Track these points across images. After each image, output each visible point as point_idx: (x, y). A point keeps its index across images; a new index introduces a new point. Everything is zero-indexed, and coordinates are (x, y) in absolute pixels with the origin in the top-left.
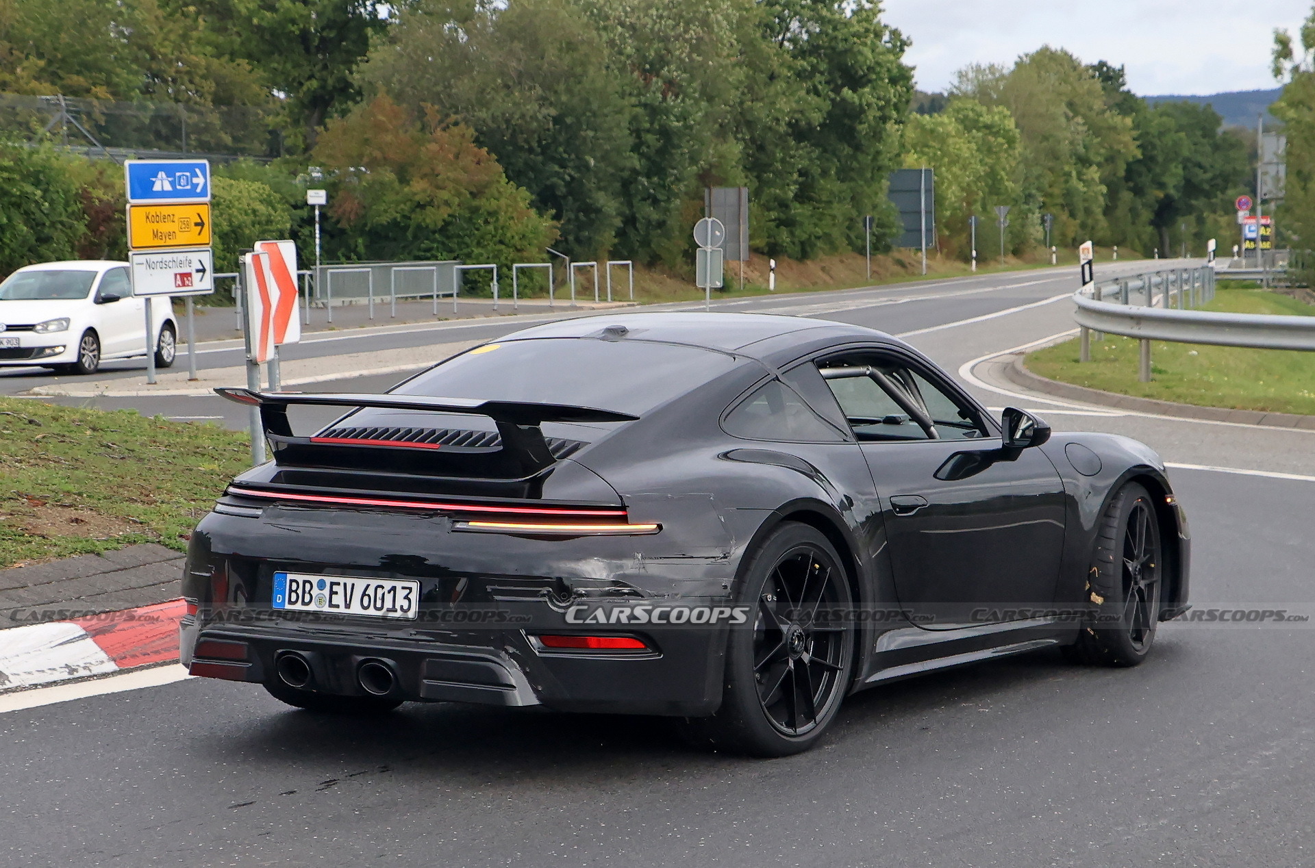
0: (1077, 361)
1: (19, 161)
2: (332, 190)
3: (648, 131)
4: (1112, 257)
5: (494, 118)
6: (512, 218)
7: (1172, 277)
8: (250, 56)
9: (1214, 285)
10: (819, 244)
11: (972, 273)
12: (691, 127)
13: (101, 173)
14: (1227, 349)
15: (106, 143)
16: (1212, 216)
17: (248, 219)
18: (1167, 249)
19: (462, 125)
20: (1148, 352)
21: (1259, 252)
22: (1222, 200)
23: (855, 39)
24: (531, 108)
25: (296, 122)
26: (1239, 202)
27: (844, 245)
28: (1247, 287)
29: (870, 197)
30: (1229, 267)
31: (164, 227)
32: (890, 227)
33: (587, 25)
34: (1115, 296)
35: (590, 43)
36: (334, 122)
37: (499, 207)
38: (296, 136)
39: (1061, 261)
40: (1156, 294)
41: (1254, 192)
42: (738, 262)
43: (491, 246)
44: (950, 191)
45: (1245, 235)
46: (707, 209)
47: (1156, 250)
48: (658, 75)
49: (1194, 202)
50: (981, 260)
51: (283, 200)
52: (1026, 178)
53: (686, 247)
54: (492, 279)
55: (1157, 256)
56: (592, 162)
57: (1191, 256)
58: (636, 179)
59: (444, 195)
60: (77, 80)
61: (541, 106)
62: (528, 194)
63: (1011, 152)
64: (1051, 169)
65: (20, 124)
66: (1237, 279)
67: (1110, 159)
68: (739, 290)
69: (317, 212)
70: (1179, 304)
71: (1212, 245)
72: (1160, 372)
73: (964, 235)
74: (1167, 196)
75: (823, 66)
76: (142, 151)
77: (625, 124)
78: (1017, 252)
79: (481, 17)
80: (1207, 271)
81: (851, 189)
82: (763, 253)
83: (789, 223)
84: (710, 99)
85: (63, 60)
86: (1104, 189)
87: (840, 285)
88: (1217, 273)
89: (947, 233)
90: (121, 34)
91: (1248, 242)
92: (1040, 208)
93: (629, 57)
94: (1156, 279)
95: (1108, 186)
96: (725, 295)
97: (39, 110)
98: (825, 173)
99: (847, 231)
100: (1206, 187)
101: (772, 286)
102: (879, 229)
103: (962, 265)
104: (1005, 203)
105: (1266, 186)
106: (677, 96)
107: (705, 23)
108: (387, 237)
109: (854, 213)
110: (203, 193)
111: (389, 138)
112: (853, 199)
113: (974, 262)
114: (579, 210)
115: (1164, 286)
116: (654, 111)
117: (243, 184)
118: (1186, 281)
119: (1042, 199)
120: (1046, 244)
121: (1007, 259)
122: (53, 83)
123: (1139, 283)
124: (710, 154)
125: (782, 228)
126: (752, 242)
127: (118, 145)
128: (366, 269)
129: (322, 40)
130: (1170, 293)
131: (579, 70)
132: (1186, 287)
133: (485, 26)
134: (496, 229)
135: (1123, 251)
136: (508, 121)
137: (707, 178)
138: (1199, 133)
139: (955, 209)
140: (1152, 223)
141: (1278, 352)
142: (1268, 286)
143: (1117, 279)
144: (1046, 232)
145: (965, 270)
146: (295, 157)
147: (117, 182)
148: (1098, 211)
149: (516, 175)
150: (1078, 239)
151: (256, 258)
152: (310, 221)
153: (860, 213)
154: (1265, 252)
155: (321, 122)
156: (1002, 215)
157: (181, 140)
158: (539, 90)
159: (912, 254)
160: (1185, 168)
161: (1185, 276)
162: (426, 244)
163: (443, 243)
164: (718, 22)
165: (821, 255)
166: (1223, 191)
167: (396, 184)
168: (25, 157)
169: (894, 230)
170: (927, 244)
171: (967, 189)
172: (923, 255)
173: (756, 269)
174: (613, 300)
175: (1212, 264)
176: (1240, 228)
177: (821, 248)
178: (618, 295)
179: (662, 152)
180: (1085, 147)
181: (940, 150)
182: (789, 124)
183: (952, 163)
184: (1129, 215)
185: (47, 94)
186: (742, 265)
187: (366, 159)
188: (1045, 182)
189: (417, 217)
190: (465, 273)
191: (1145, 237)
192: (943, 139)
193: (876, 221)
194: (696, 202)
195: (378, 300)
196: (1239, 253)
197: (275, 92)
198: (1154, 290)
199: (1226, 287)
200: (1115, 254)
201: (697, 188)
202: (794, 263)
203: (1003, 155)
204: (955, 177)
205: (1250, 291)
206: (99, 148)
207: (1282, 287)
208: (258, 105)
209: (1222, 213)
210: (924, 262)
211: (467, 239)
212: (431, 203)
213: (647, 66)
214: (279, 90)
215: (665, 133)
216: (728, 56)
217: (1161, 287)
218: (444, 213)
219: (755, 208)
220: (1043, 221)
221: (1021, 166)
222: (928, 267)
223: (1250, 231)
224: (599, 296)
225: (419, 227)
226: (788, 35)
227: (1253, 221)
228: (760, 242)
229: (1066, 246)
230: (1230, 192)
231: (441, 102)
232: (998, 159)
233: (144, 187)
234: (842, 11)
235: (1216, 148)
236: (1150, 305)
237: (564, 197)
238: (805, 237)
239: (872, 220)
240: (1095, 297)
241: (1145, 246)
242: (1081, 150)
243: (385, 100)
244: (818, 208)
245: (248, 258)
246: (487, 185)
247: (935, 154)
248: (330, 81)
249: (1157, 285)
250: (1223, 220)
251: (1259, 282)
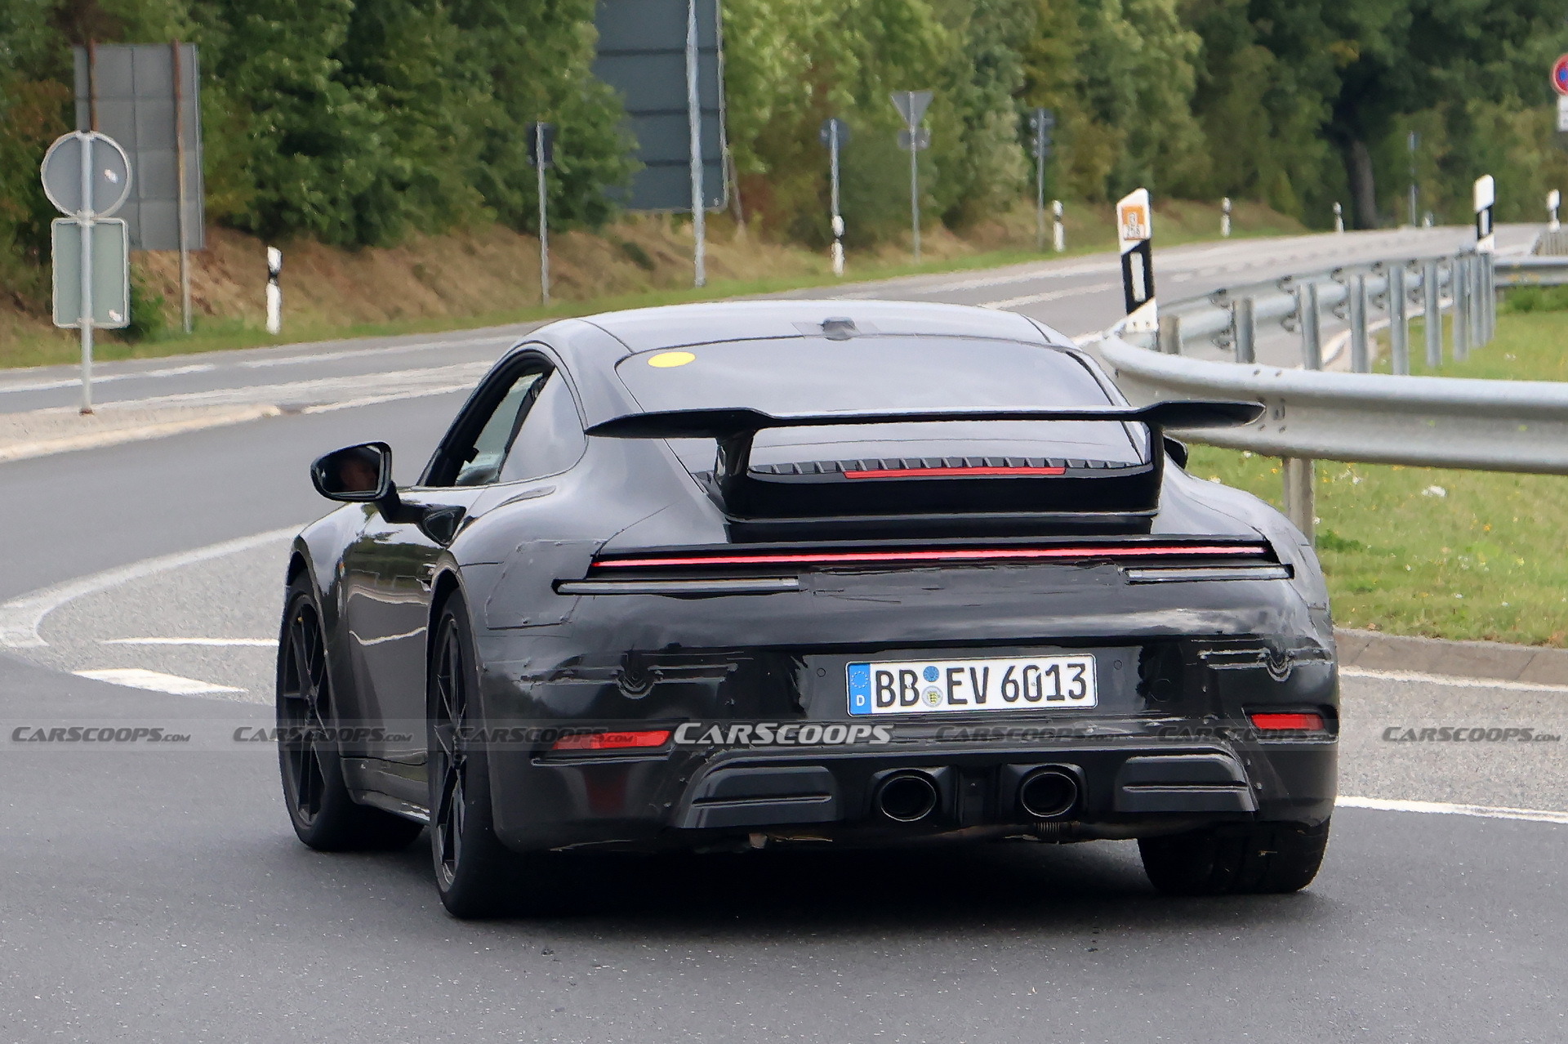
4: (1217, 226)
7: (1374, 283)
9: (1493, 304)
10: (404, 203)
11: (833, 278)
14: (1527, 479)
16: (1491, 110)
18: (1369, 209)
20: (1306, 493)
22: (1517, 65)
27: (474, 204)
29: (545, 72)
30: (1536, 251)
32: (600, 154)
34: (1219, 338)
39: (1078, 242)
40: (1336, 331)
42: (175, 256)
44: (767, 52)
46: (81, 108)
47: (1338, 208)
49: (1438, 73)
50: (855, 242)
52: (978, 15)
53: (25, 215)
55: (1340, 223)
57: (1435, 224)
66: (1556, 286)
68: (178, 336)
70: (1395, 356)
71: (1484, 191)
72: (1341, 546)
73: (810, 175)
74: (1366, 57)
78: (956, 219)
80: (1470, 263)
81: (490, 46)
82: (245, 229)
83: (318, 144)
86: (1194, 42)
88: (1503, 270)
89: (760, 167)
92: (1016, 95)
94: (1329, 291)
95: (1201, 31)
96: (139, 348)
99: (483, 165)
100: (1472, 32)
101: (273, 322)
102: (574, 161)
103: (804, 258)
104: (918, 82)
109: (498, 116)
112: (497, 76)
113: (838, 247)
115: (1354, 310)
118: (1416, 293)
119: (1020, 71)
120: (1035, 196)
121: (928, 241)
123: (1284, 302)
125: (302, 159)
126: (217, 197)
130: (1371, 327)
132: (1412, 311)
135: (1246, 211)
137: (80, 19)
139: (781, 100)
140: (1325, 131)
143: (1222, 292)
144: (1034, 162)
145: (813, 272)
148: (1177, 104)
150: (1124, 178)
153: (516, 116)
156: (913, 117)
159: (666, 230)
161: (1411, 279)
165: (411, 233)
166: (1517, 41)
169: (613, 162)
170: (707, 203)
171: (814, 45)
172: (695, 231)
173: (225, 274)
175: (1487, 244)
177: (408, 215)
184: (1264, 113)
186: (186, 264)
191: (1308, 173)
193: (563, 136)
194: (51, 84)
198: (1326, 321)
199: (1527, 308)
200: (1226, 222)
201: (52, 46)
202: (334, 258)
209: (1519, 102)
210: (700, 251)
217: (1344, 309)
220: (1026, 132)
222: (712, 263)
228: (236, 200)
229: (1091, 199)
230: (1539, 44)
236: (1316, 363)
238: (365, 181)
239: (551, 135)
240: (1163, 341)
241: (1308, 198)
244: (400, 103)
249: (1335, 307)
250: (1522, 120)
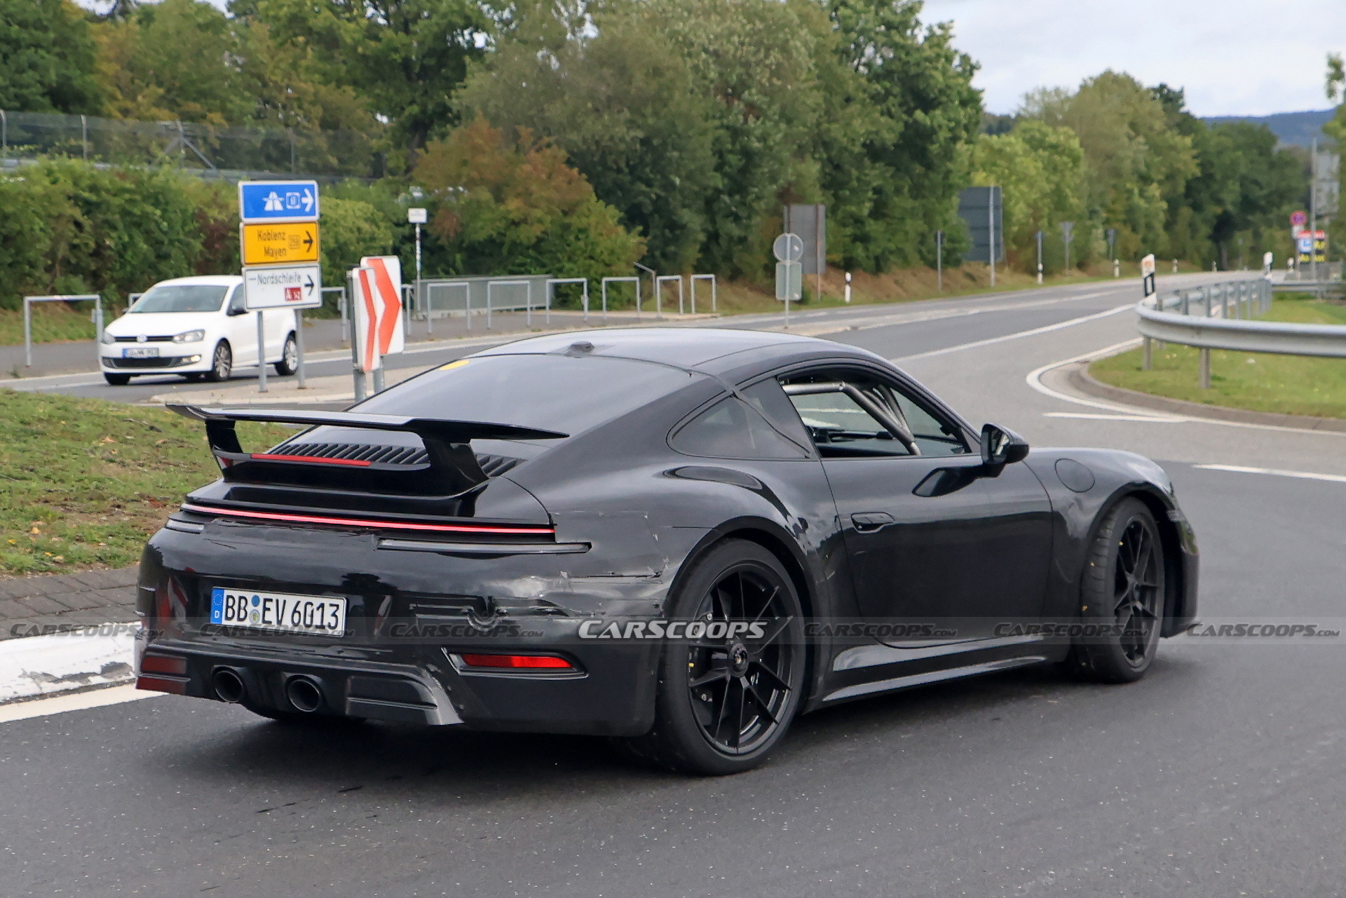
0: (1139, 369)
1: (139, 183)
2: (432, 208)
3: (731, 152)
4: (1172, 270)
5: (585, 141)
6: (601, 234)
7: (1230, 289)
8: (355, 83)
9: (1270, 297)
10: (892, 258)
12: (771, 148)
13: (216, 194)
14: (1283, 358)
15: (220, 166)
16: (1268, 231)
17: (353, 237)
18: (1225, 264)
19: (555, 147)
20: (1208, 360)
22: (1278, 215)
23: (928, 64)
24: (620, 130)
25: (398, 146)
26: (1294, 217)
27: (916, 259)
28: (1302, 298)
29: (941, 213)
30: (1286, 279)
31: (275, 245)
32: (959, 242)
33: (672, 52)
34: (1176, 307)
35: (676, 69)
36: (434, 144)
37: (589, 225)
38: (398, 158)
39: (1124, 274)
40: (1215, 305)
41: (1308, 207)
42: (815, 275)
43: (581, 261)
44: (1017, 208)
45: (1300, 249)
46: (786, 226)
47: (1214, 263)
48: (739, 99)
49: (1250, 218)
50: (1045, 273)
51: (386, 218)
52: (1090, 196)
53: (767, 261)
54: (582, 293)
55: (1215, 269)
56: (677, 181)
57: (1248, 269)
58: (719, 197)
59: (538, 213)
60: (195, 107)
61: (629, 129)
62: (617, 211)
63: (1075, 170)
64: (1114, 187)
65: (140, 149)
66: (1292, 291)
67: (1170, 177)
68: (817, 303)
69: (418, 230)
70: (1237, 314)
71: (1268, 258)
72: (1219, 379)
73: (1031, 249)
74: (1225, 213)
75: (896, 90)
76: (256, 173)
77: (708, 145)
78: (1081, 265)
79: (572, 44)
80: (1264, 283)
81: (923, 205)
82: (839, 267)
83: (864, 239)
84: (789, 122)
85: (181, 88)
86: (1164, 205)
87: (913, 297)
88: (1274, 286)
89: (1014, 247)
90: (235, 63)
91: (1303, 255)
92: (1104, 223)
93: (712, 81)
94: (1214, 291)
95: (1168, 201)
96: (803, 306)
97: (159, 135)
98: (898, 191)
99: (919, 246)
100: (1263, 203)
101: (848, 298)
102: (949, 244)
103: (1028, 278)
104: (1069, 218)
105: (1320, 202)
106: (758, 118)
107: (785, 49)
108: (483, 253)
110: (312, 213)
111: (484, 160)
112: (925, 215)
113: (1040, 276)
114: (665, 227)
115: (1223, 298)
116: (735, 133)
117: (348, 204)
119: (1105, 215)
120: (1109, 258)
121: (1071, 273)
122: (173, 110)
123: (1198, 295)
124: (789, 174)
125: (858, 244)
126: (830, 256)
127: (232, 168)
128: (464, 283)
129: (423, 67)
130: (1229, 304)
131: (665, 94)
132: (1243, 299)
133: (576, 53)
134: (586, 245)
135: (1184, 264)
136: (597, 143)
137: (787, 196)
138: (1255, 151)
139: (1022, 225)
140: (1210, 237)
141: (1331, 360)
142: (1322, 298)
143: (1177, 291)
144: (1109, 246)
145: (1031, 283)
146: (397, 178)
147: (231, 201)
148: (1158, 226)
149: (604, 194)
150: (1141, 252)
151: (363, 274)
152: (412, 238)
153: (931, 229)
154: (1320, 265)
155: (422, 144)
156: (1067, 231)
157: (290, 163)
158: (627, 114)
159: (981, 268)
160: (1241, 185)
161: (1243, 288)
162: (520, 259)
163: (536, 259)
164: (796, 48)
166: (1279, 207)
167: (493, 206)
168: (145, 178)
170: (995, 259)
171: (1034, 206)
172: (991, 268)
173: (832, 282)
174: (697, 312)
175: (1269, 277)
176: (1294, 242)
177: (894, 262)
178: (702, 307)
179: (744, 171)
180: (1147, 166)
181: (1008, 168)
182: (864, 145)
183: (1020, 180)
184: (1189, 230)
185: (167, 120)
186: (819, 278)
187: (464, 180)
188: (1108, 199)
189: (511, 234)
190: (557, 287)
191: (1204, 251)
192: (1010, 158)
193: (947, 236)
194: (777, 218)
195: (474, 312)
196: (1294, 266)
197: (379, 117)
198: (1213, 302)
199: (1282, 299)
200: (1175, 269)
201: (777, 205)
202: (869, 277)
203: (1068, 174)
204: (1022, 194)
205: (1305, 302)
206: (214, 171)
207: (1335, 298)
208: (362, 129)
209: (1278, 228)
210: (993, 275)
211: (559, 255)
212: (525, 221)
213: (730, 91)
214: (382, 114)
215: (747, 154)
216: (806, 80)
217: (1220, 298)
218: (537, 230)
219: (832, 224)
220: (1106, 236)
221: (1086, 185)
222: (997, 280)
223: (1305, 245)
224: (684, 309)
225: (514, 244)
226: (863, 60)
227: (1307, 236)
228: (838, 257)
229: (1128, 260)
230: (1286, 208)
231: (534, 125)
232: (1063, 176)
233: (256, 206)
234: (914, 36)
235: (1272, 165)
236: (1209, 315)
237: (651, 214)
238: (879, 251)
239: (943, 236)
240: (1157, 308)
241: (1204, 260)
242: (1143, 168)
243: (481, 123)
244: (892, 224)
245: (355, 273)
246: (578, 204)
247: (1003, 173)
248: (430, 107)
249: (1217, 297)
250: (1279, 234)
251: (1313, 294)
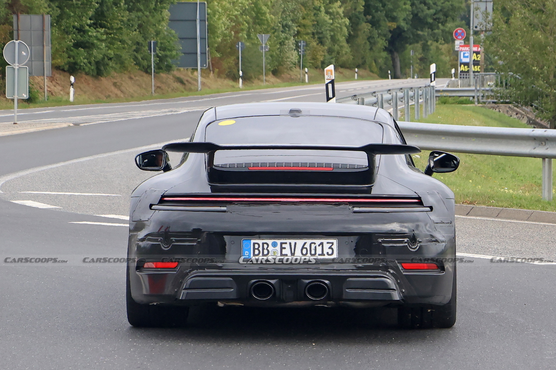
4: (354, 76)
7: (400, 94)
9: (435, 101)
10: (111, 63)
11: (239, 89)
16: (435, 44)
18: (399, 72)
21: (472, 73)
22: (443, 31)
26: (457, 31)
27: (133, 64)
28: (461, 103)
29: (154, 25)
30: (448, 86)
32: (170, 50)
39: (312, 80)
41: (468, 24)
42: (43, 78)
44: (221, 22)
45: (461, 60)
46: (15, 33)
47: (389, 72)
49: (420, 32)
50: (246, 79)
52: (284, 11)
55: (390, 76)
57: (418, 78)
66: (453, 96)
68: (44, 101)
70: (406, 116)
71: (433, 68)
73: (233, 58)
74: (399, 27)
78: (275, 73)
80: (428, 89)
81: (138, 18)
82: (63, 70)
83: (86, 45)
86: (347, 21)
87: (130, 98)
88: (438, 91)
89: (218, 55)
91: (462, 66)
92: (295, 36)
94: (387, 96)
95: (350, 19)
96: (31, 105)
99: (135, 53)
100: (430, 20)
101: (71, 98)
102: (162, 52)
103: (231, 83)
104: (266, 32)
105: (477, 20)
109: (140, 39)
112: (140, 26)
113: (241, 80)
118: (412, 98)
119: (296, 29)
120: (300, 66)
121: (267, 79)
125: (81, 50)
126: (54, 61)
130: (399, 107)
132: (411, 103)
135: (362, 72)
137: (15, 7)
139: (225, 36)
140: (386, 49)
141: (485, 156)
142: (479, 102)
144: (300, 56)
145: (233, 87)
148: (342, 40)
150: (326, 62)
153: (146, 39)
154: (476, 74)
156: (264, 42)
159: (189, 73)
160: (412, 5)
161: (411, 93)
165: (113, 73)
166: (443, 24)
169: (174, 53)
170: (202, 65)
171: (235, 20)
172: (198, 74)
173: (58, 84)
175: (433, 84)
176: (456, 54)
177: (112, 67)
184: (368, 43)
186: (46, 80)
188: (300, 15)
191: (381, 61)
193: (159, 45)
194: (7, 26)
196: (456, 75)
198: (386, 105)
199: (445, 103)
200: (356, 75)
201: (7, 14)
202: (90, 80)
204: (225, 9)
205: (464, 105)
207: (489, 103)
209: (443, 42)
210: (199, 80)
217: (391, 102)
219: (57, 34)
220: (297, 47)
222: (203, 84)
223: (464, 57)
227: (467, 49)
228: (61, 61)
229: (316, 67)
230: (450, 25)
238: (100, 58)
239: (156, 44)
241: (381, 69)
244: (111, 34)
249: (388, 101)
250: (444, 47)
251: (471, 99)
